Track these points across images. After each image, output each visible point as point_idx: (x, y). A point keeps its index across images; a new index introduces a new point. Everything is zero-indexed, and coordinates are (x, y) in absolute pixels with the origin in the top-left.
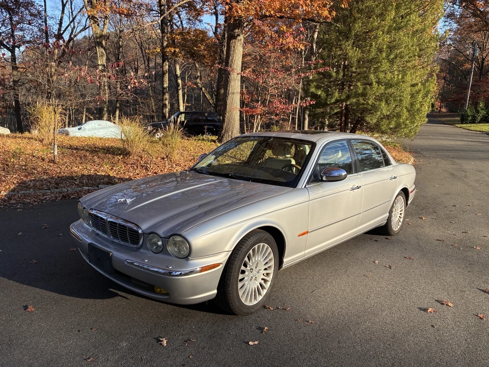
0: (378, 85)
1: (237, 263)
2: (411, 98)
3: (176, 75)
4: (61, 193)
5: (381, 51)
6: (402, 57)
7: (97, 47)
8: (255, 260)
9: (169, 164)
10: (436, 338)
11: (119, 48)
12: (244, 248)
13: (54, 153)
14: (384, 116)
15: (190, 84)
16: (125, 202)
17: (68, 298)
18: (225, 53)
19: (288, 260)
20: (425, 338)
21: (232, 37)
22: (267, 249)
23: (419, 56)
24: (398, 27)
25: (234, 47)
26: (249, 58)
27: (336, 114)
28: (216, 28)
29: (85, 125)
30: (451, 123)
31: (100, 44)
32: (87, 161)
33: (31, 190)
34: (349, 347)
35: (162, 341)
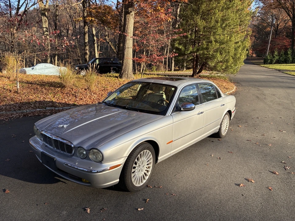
0: (216, 43)
1: (130, 163)
2: (234, 51)
3: (93, 34)
4: (23, 113)
5: (217, 22)
6: (229, 26)
7: (42, 16)
8: (141, 160)
9: (89, 93)
10: (244, 203)
11: (56, 17)
12: (135, 154)
13: (17, 86)
14: (219, 61)
15: (102, 40)
16: (63, 127)
17: (30, 183)
18: (123, 21)
19: (161, 158)
20: (238, 203)
21: (127, 13)
22: (149, 153)
23: (240, 25)
24: (228, 7)
25: (128, 19)
26: (138, 24)
27: (190, 60)
28: (117, 5)
29: (36, 66)
30: (258, 64)
31: (44, 14)
32: (38, 92)
33: (4, 111)
34: (195, 210)
35: (87, 210)
